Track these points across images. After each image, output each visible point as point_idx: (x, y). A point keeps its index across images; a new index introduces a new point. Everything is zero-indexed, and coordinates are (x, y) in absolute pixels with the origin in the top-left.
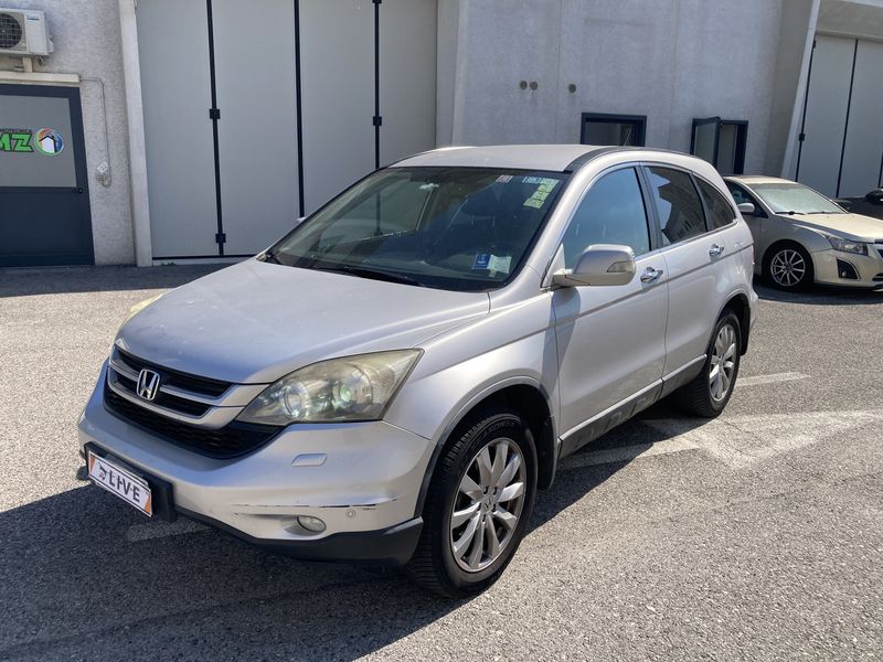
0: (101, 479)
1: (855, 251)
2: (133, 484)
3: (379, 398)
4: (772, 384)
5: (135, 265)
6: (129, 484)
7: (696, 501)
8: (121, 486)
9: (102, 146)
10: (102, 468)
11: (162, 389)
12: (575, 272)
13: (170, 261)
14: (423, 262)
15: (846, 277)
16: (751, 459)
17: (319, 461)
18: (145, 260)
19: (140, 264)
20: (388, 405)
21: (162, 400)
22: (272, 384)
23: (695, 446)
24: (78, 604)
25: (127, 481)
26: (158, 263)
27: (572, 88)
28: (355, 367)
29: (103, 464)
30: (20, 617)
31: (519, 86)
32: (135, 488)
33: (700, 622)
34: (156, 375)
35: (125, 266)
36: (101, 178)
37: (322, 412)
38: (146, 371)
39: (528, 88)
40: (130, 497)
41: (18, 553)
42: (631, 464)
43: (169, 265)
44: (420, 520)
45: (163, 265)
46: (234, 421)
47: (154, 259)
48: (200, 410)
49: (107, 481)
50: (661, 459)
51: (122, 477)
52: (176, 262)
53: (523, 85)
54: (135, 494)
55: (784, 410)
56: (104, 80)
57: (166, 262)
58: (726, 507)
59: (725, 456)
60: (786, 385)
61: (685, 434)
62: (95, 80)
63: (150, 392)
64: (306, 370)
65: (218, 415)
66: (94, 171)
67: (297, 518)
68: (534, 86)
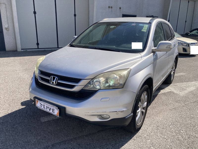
0: (40, 107)
1: (186, 46)
2: (52, 108)
3: (122, 82)
4: (179, 76)
5: (17, 51)
6: (51, 108)
7: (177, 104)
8: (48, 109)
9: (6, 20)
10: (40, 104)
11: (58, 81)
12: (158, 48)
13: (26, 50)
14: (114, 46)
15: (184, 52)
16: (184, 93)
17: (108, 99)
18: (19, 49)
19: (18, 50)
20: (124, 84)
21: (59, 84)
22: (92, 79)
23: (170, 91)
24: (34, 140)
25: (50, 107)
26: (23, 50)
27: (120, 8)
28: (115, 74)
29: (41, 103)
30: (19, 145)
31: (108, 7)
32: (53, 109)
33: (195, 134)
34: (56, 77)
35: (14, 51)
36: (6, 29)
37: (107, 86)
38: (52, 76)
39: (110, 8)
40: (51, 111)
41: (12, 127)
42: (158, 95)
43: (26, 51)
44: (132, 114)
45: (24, 51)
46: (82, 89)
47: (22, 49)
48: (72, 87)
49: (43, 107)
50: (164, 94)
51: (48, 106)
52: (27, 50)
53: (109, 7)
54: (53, 111)
55: (185, 81)
56: (6, 3)
57: (25, 50)
58: (185, 105)
59: (178, 93)
60: (182, 75)
61: (166, 88)
62: (4, 3)
63: (54, 83)
64: (101, 75)
65: (77, 88)
66: (4, 27)
67: (101, 115)
68: (112, 7)
